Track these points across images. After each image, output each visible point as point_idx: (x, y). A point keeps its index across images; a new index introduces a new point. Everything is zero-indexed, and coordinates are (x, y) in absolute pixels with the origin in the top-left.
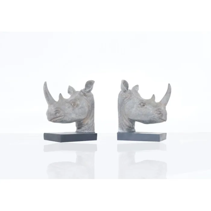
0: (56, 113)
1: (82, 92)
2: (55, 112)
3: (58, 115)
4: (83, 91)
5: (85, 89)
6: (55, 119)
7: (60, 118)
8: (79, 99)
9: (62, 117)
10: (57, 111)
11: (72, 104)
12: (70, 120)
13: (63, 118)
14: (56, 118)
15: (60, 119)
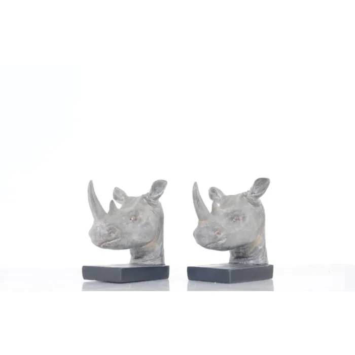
0: (110, 233)
1: (145, 198)
2: (108, 231)
3: (113, 235)
4: (147, 197)
5: (151, 195)
6: (108, 243)
7: (116, 240)
8: (141, 210)
9: (119, 239)
10: (111, 230)
11: (132, 219)
12: (129, 244)
13: (120, 241)
14: (109, 241)
15: (116, 243)
